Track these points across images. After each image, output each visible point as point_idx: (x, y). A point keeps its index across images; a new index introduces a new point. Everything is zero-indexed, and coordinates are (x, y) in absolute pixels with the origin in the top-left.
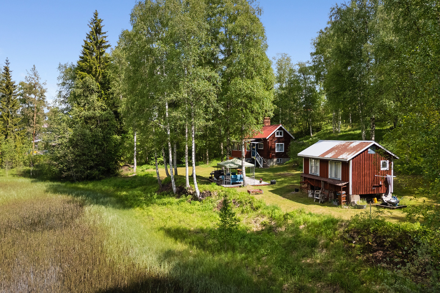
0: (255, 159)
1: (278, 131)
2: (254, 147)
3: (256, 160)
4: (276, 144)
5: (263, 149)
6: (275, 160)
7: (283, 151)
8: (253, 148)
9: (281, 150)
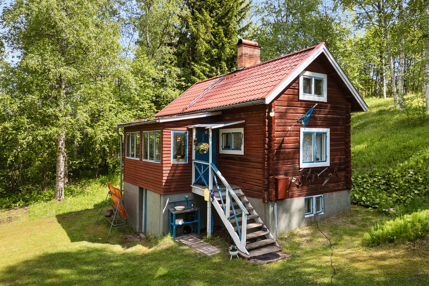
0: (207, 198)
1: (308, 73)
2: (203, 146)
3: (213, 207)
4: (303, 130)
5: (241, 152)
6: (298, 203)
7: (327, 164)
8: (197, 152)
9: (317, 160)
